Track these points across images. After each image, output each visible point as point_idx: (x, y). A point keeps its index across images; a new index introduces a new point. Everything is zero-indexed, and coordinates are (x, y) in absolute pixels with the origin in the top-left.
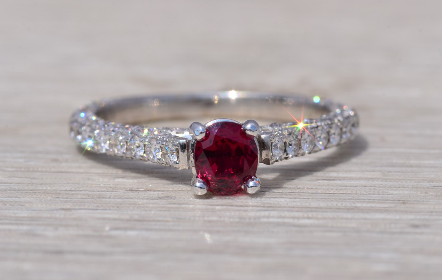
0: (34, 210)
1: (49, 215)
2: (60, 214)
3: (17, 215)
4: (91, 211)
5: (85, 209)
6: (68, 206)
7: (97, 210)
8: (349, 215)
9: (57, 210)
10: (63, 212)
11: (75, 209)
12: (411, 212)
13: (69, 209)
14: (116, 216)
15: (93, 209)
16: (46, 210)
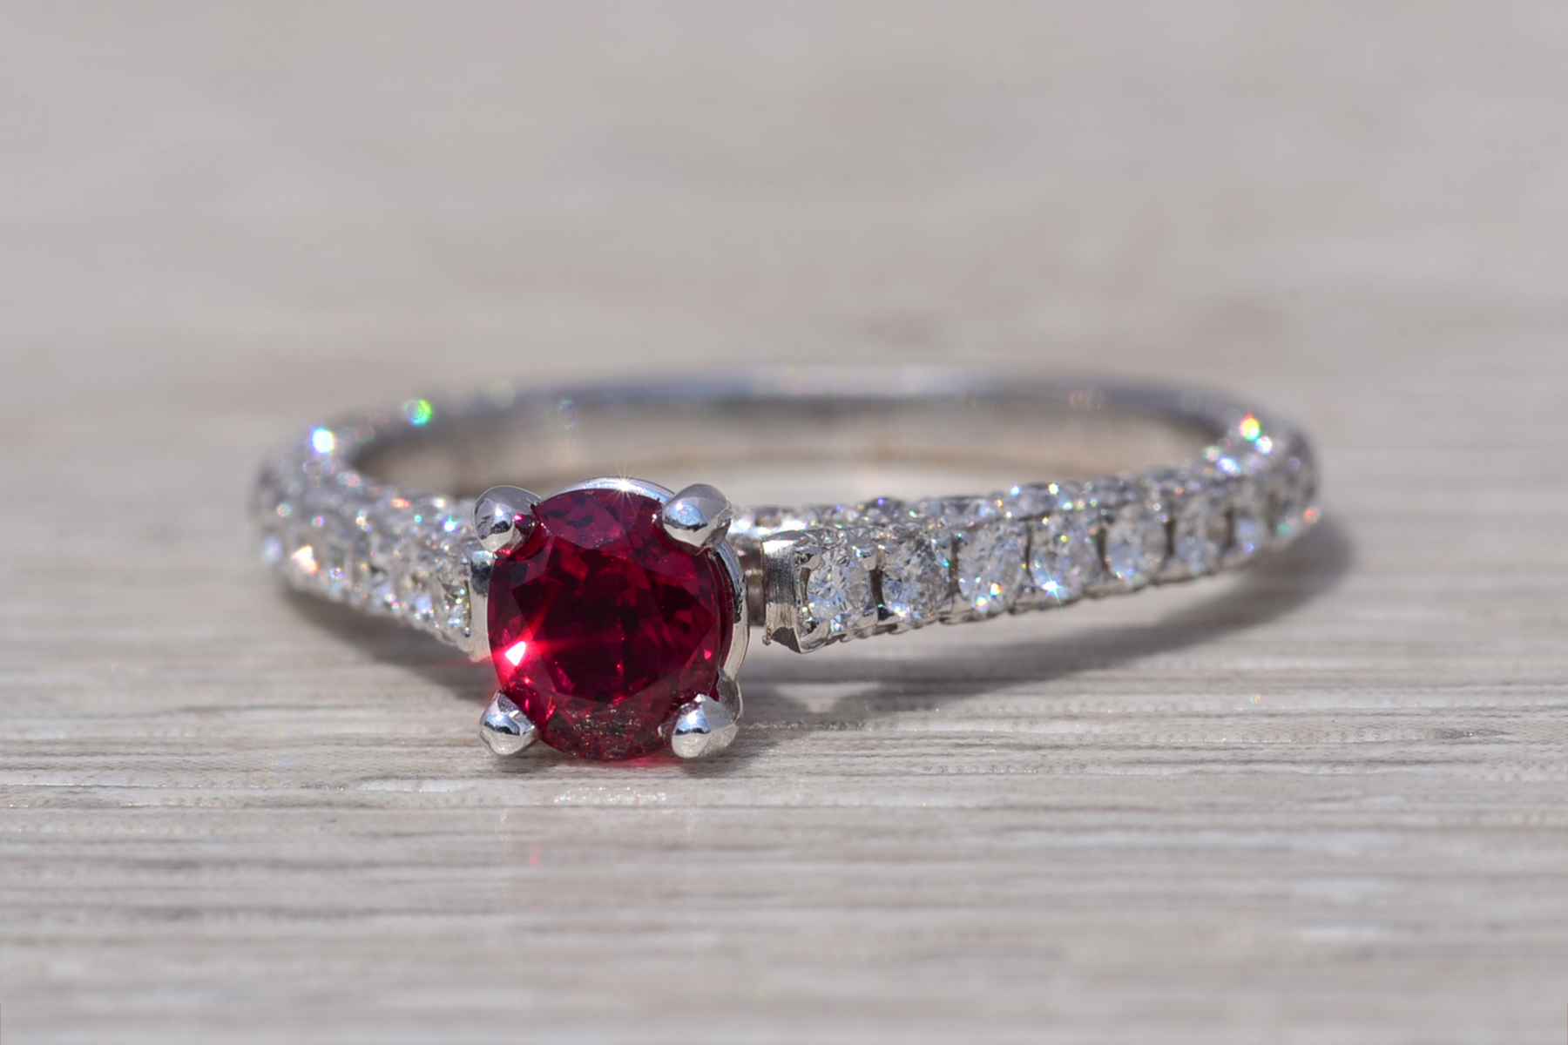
0: (90, 717)
1: (142, 733)
2: (182, 729)
3: (30, 736)
4: (293, 714)
5: (272, 707)
6: (207, 698)
7: (312, 708)
8: (1214, 704)
9: (170, 713)
10: (192, 719)
11: (234, 709)
12: (1435, 686)
13: (214, 710)
14: (383, 730)
15: (299, 707)
16: (132, 716)
